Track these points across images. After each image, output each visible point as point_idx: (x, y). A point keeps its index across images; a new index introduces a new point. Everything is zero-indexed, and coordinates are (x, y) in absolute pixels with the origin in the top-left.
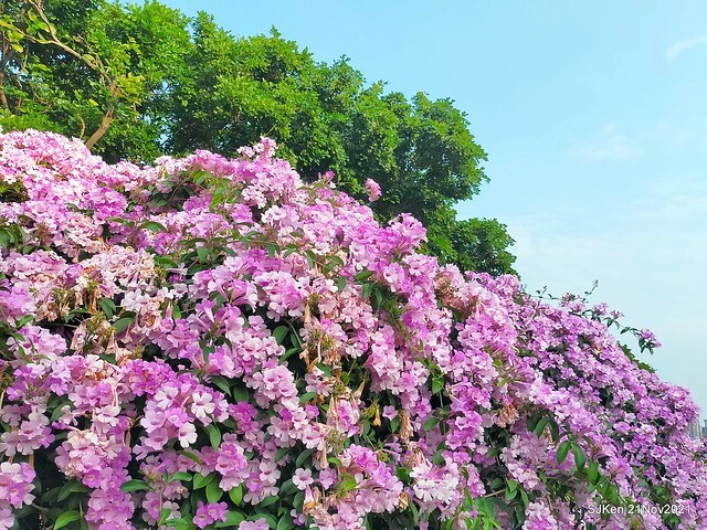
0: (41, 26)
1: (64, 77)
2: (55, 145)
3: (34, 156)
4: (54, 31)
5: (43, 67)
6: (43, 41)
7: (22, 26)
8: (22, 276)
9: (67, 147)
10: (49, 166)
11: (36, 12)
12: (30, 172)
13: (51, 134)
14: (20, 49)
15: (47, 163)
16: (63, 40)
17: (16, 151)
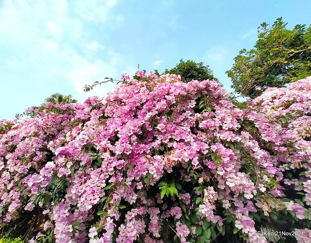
0: (288, 52)
1: (306, 57)
2: (301, 83)
3: (296, 89)
4: (293, 50)
5: (297, 60)
6: (292, 55)
7: (283, 57)
8: (297, 126)
9: (305, 81)
10: (303, 89)
11: (284, 51)
12: (297, 94)
13: (299, 81)
14: (286, 62)
15: (301, 89)
16: (298, 50)
17: (290, 91)
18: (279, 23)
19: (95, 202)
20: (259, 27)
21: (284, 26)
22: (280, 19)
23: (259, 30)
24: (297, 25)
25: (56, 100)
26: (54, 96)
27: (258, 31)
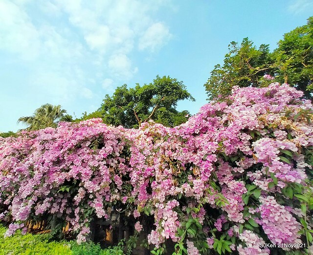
18: (246, 42)
19: (28, 194)
20: (229, 45)
21: (251, 45)
22: (246, 39)
23: (229, 47)
24: (262, 45)
25: (46, 110)
26: (44, 107)
27: (229, 49)
